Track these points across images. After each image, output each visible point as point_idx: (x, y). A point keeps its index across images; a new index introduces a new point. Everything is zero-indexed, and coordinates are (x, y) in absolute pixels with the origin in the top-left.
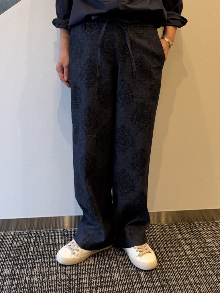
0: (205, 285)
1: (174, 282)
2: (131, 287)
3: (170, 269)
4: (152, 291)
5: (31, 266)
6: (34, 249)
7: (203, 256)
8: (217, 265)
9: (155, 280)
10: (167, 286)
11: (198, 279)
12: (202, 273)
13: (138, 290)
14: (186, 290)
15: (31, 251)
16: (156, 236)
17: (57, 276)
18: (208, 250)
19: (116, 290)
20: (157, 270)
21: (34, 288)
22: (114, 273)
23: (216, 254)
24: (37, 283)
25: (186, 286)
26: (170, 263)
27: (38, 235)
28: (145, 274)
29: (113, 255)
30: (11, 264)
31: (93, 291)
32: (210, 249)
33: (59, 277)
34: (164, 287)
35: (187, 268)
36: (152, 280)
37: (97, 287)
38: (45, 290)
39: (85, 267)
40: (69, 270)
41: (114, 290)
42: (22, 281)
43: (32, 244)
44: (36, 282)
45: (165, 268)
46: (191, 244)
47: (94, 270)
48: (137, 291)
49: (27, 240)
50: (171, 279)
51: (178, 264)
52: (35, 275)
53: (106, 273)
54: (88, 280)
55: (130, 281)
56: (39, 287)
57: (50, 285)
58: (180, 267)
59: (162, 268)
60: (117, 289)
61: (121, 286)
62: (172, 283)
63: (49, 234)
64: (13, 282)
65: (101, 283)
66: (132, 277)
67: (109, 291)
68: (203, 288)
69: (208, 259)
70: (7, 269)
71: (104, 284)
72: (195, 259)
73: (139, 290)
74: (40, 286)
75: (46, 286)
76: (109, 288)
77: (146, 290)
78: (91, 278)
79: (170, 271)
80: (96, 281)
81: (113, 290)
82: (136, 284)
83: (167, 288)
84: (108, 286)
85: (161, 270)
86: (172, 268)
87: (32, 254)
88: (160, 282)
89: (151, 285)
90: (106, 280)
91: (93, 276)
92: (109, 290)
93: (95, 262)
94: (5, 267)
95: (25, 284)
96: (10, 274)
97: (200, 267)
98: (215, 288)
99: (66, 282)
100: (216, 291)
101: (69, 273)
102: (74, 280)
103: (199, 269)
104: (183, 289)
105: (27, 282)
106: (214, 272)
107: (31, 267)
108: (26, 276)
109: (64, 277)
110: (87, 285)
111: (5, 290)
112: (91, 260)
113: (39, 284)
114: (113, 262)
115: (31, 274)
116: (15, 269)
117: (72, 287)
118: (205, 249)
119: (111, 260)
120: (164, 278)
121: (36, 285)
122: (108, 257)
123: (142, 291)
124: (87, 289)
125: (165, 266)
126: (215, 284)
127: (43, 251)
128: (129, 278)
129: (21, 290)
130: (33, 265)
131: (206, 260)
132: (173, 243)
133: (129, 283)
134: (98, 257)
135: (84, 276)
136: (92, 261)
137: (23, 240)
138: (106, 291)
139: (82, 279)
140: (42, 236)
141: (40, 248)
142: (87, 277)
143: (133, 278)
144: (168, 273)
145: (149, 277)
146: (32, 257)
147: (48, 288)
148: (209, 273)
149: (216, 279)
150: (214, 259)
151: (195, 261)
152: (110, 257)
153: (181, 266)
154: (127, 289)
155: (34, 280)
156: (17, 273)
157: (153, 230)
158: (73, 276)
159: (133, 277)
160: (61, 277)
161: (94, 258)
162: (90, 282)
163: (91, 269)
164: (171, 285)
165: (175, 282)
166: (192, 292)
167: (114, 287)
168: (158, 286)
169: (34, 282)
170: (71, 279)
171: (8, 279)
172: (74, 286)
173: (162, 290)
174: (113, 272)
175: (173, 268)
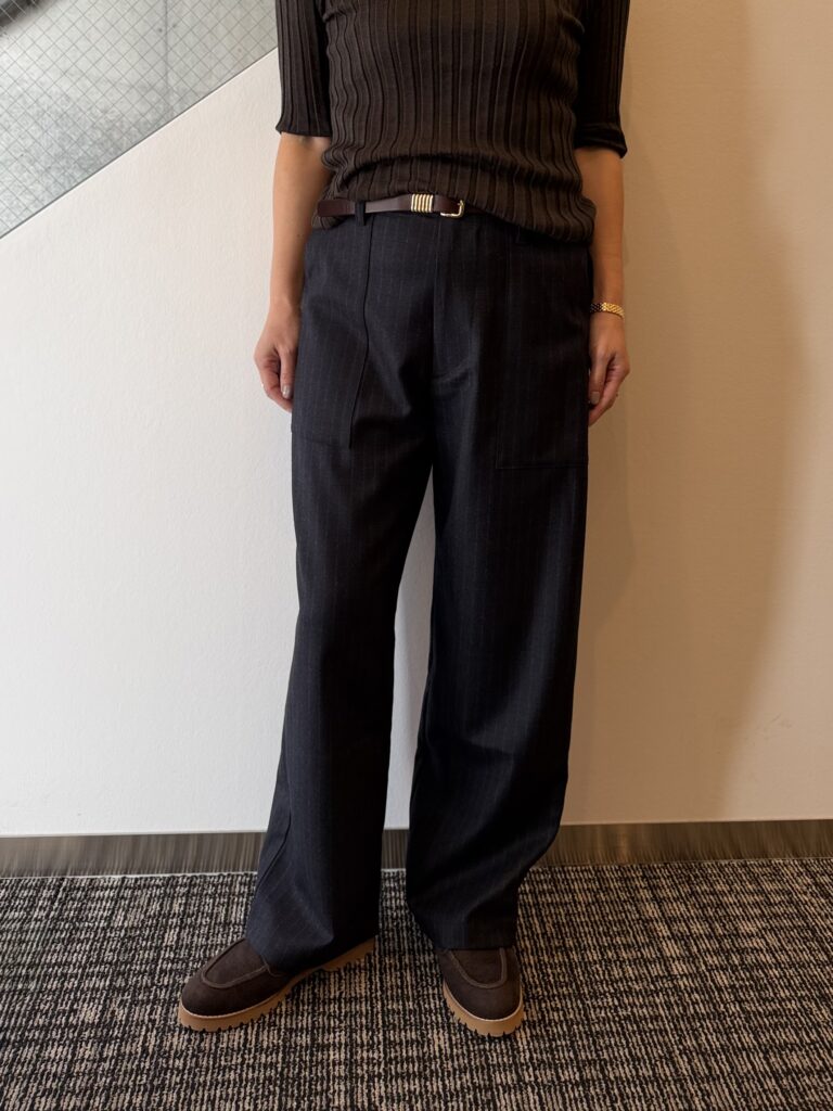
0: (726, 1083)
1: (624, 1068)
2: (482, 1082)
3: (615, 1022)
4: (549, 1099)
5: (167, 998)
6: (178, 939)
7: (726, 981)
8: (770, 1014)
9: (563, 1061)
10: (600, 1083)
11: (706, 1061)
12: (718, 1040)
13: (504, 1092)
14: (661, 1100)
15: (169, 943)
16: (576, 906)
17: (246, 1034)
18: (742, 960)
19: (435, 1090)
20: (572, 1024)
21: (169, 1074)
22: (430, 1031)
23: (766, 976)
24: (181, 1055)
25: (664, 1084)
26: (616, 1003)
27: (195, 890)
28: (532, 1036)
29: (431, 969)
30: (104, 988)
31: (360, 1091)
32: (750, 959)
33: (254, 1036)
34: (589, 1087)
35: (669, 1022)
36: (553, 1059)
37: (371, 1078)
38: (205, 1082)
39: (340, 1008)
40: (287, 1015)
41: (427, 1092)
42: (134, 1048)
43: (175, 920)
44: (176, 1052)
45: (597, 1018)
46: (688, 937)
47: (367, 1019)
48: (501, 1096)
49: (161, 905)
50: (615, 1058)
51: (641, 1007)
52: (177, 1029)
53: (406, 1032)
54: (346, 1053)
55: (481, 1062)
56: (186, 1071)
57: (223, 1063)
58: (648, 1016)
59: (587, 1019)
60: (438, 1087)
61: (451, 1078)
62: (616, 1071)
63: (230, 889)
64: (106, 1050)
65: (386, 1065)
66: (487, 1047)
67: (409, 1091)
68: (719, 1095)
69: (741, 994)
70: (89, 1003)
71: (396, 1068)
72: (698, 993)
73: (510, 1094)
74: (191, 1068)
75: (207, 1069)
76: (412, 1082)
77: (531, 1095)
78: (357, 1045)
79: (614, 1029)
80: (371, 1056)
81: (423, 1090)
82: (500, 1073)
83: (602, 1090)
84: (408, 1075)
85: (583, 1026)
86: (620, 1019)
87: (172, 956)
88: (579, 1069)
89: (549, 1078)
90: (404, 1054)
91: (361, 1037)
92: (412, 1088)
93: (371, 989)
94: (83, 996)
95: (141, 1057)
96: (97, 1021)
97: (714, 1019)
98: (758, 1097)
99: (274, 1055)
100: (760, 1106)
101: (285, 1025)
102: (301, 1051)
103: (710, 1025)
104: (652, 1097)
105: (150, 1051)
106: (757, 1040)
107: (165, 999)
108: (147, 1031)
109: (268, 1037)
110: (341, 1070)
111: (78, 1077)
112: (360, 982)
113: (188, 1058)
114: (431, 991)
115: (165, 1025)
116: (113, 1005)
117: (291, 1075)
118: (734, 958)
119: (425, 983)
120: (594, 1055)
121: (177, 1061)
122: (416, 975)
123: (519, 1097)
124: (339, 1084)
125: (598, 1010)
126: (759, 1081)
127: (207, 945)
128: (479, 1050)
129: (127, 1079)
130: (174, 995)
131: (735, 997)
132: (628, 932)
133: (477, 1068)
134: (381, 974)
135: (335, 1038)
136: (363, 985)
137: (148, 904)
138: (400, 1091)
139: (324, 1047)
140: (207, 894)
141: (198, 937)
142: (343, 1042)
143: (490, 1050)
144: (606, 1038)
145: (545, 1047)
146: (170, 965)
147: (215, 1075)
148: (742, 1043)
149: (764, 1062)
150: (760, 994)
151: (698, 997)
152: (422, 975)
153: (652, 1013)
154: (468, 1088)
155: (172, 1044)
156: (121, 1021)
157: (568, 884)
158: (296, 1036)
159: (492, 1047)
160: (261, 1039)
161: (371, 975)
162: (352, 1057)
163: (357, 1012)
164: (612, 1078)
165: (627, 1069)
166: (681, 1107)
167: (426, 1079)
168: (571, 1083)
169: (172, 1052)
170: (290, 1047)
171: (89, 1038)
172: (300, 1072)
173: (582, 1095)
174: (429, 1027)
175: (625, 1019)
